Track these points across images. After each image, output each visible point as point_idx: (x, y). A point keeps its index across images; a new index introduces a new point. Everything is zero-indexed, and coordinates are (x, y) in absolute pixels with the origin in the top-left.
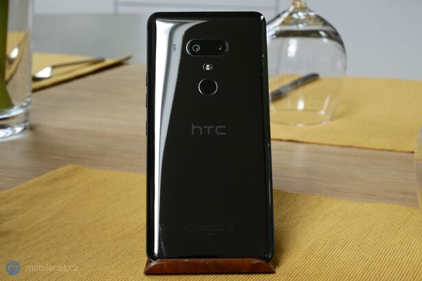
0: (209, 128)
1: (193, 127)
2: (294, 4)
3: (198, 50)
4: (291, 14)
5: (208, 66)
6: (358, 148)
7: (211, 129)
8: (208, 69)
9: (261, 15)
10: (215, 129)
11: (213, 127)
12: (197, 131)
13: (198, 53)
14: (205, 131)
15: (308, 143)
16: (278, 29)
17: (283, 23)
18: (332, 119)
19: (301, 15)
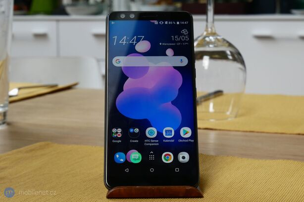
2: (206, 30)
6: (258, 132)
15: (220, 130)
18: (236, 117)
19: (212, 38)
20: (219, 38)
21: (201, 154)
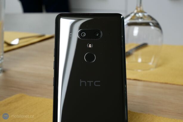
0: (90, 82)
1: (81, 82)
2: (137, 9)
3: (84, 35)
4: (135, 14)
5: (90, 45)
6: (170, 84)
7: (91, 83)
8: (90, 47)
9: (122, 15)
10: (94, 82)
11: (93, 82)
12: (83, 83)
13: (84, 37)
14: (88, 84)
15: (144, 81)
16: (129, 22)
17: (131, 19)
19: (140, 15)
20: (145, 14)
21: (130, 111)
